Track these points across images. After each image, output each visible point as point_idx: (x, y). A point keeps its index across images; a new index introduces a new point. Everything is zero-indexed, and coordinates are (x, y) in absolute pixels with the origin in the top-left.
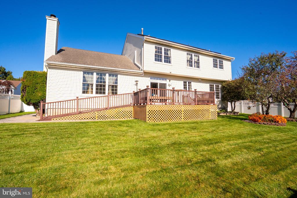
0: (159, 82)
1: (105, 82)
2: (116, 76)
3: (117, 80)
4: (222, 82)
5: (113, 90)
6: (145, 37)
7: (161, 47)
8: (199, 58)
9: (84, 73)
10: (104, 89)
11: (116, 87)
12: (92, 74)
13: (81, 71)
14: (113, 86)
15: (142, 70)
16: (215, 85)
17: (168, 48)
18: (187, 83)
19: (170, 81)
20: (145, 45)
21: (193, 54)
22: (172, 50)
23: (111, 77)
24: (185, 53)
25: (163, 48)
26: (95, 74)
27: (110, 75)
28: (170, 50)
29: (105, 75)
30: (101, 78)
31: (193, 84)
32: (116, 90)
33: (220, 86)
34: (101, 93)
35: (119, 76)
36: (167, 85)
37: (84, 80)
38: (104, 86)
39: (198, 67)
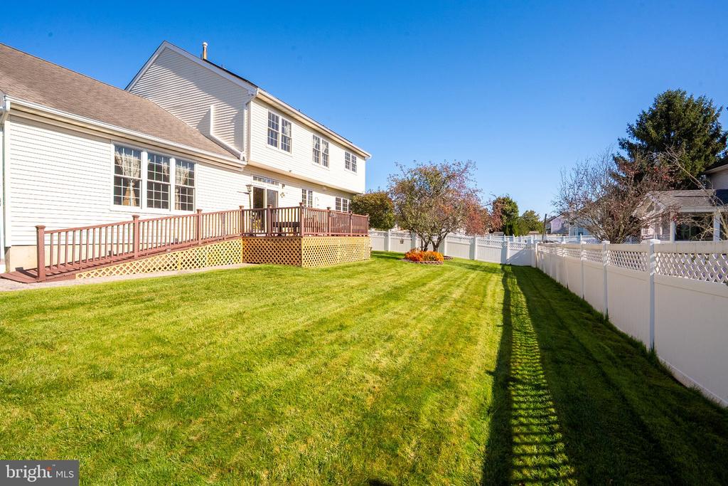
0: (266, 186)
1: (167, 179)
2: (192, 166)
3: (191, 175)
4: (352, 194)
5: (183, 199)
6: (259, 90)
7: (277, 115)
8: (327, 147)
9: (119, 149)
10: (166, 196)
11: (191, 191)
12: (138, 154)
13: (110, 141)
14: (183, 190)
15: (244, 160)
16: (342, 199)
17: (287, 120)
18: (307, 192)
19: (283, 185)
20: (254, 106)
21: (321, 139)
22: (293, 125)
23: (182, 168)
24: (311, 134)
25: (281, 118)
26: (144, 155)
27: (178, 162)
28: (290, 124)
29: (167, 160)
30: (159, 168)
31: (315, 194)
32: (190, 200)
33: (348, 201)
34: (158, 205)
35: (197, 166)
36: (279, 193)
37: (118, 170)
38: (166, 188)
39: (326, 164)
